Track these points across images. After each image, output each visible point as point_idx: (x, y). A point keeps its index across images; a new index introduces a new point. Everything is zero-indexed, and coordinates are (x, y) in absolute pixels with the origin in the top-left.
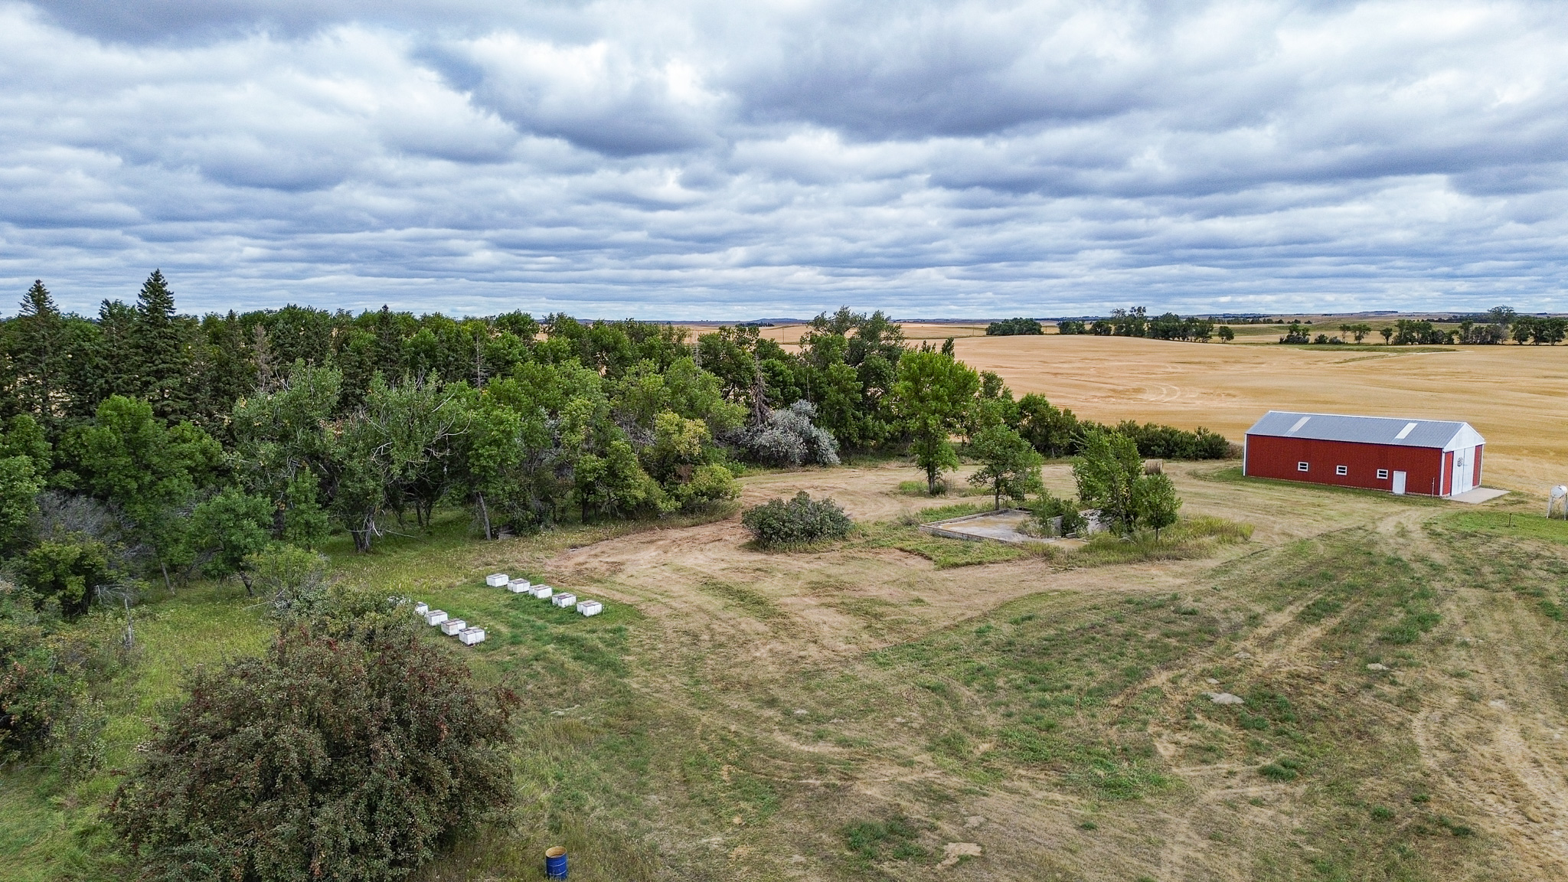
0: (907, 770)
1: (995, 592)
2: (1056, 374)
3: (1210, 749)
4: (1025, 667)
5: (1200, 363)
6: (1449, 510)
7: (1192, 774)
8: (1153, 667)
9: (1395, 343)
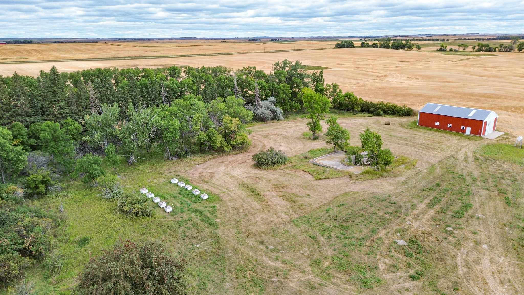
0: (303, 275)
1: (333, 192)
2: (358, 68)
3: (395, 267)
4: (341, 227)
5: (408, 61)
6: (483, 143)
7: (389, 277)
8: (380, 228)
9: (477, 51)
